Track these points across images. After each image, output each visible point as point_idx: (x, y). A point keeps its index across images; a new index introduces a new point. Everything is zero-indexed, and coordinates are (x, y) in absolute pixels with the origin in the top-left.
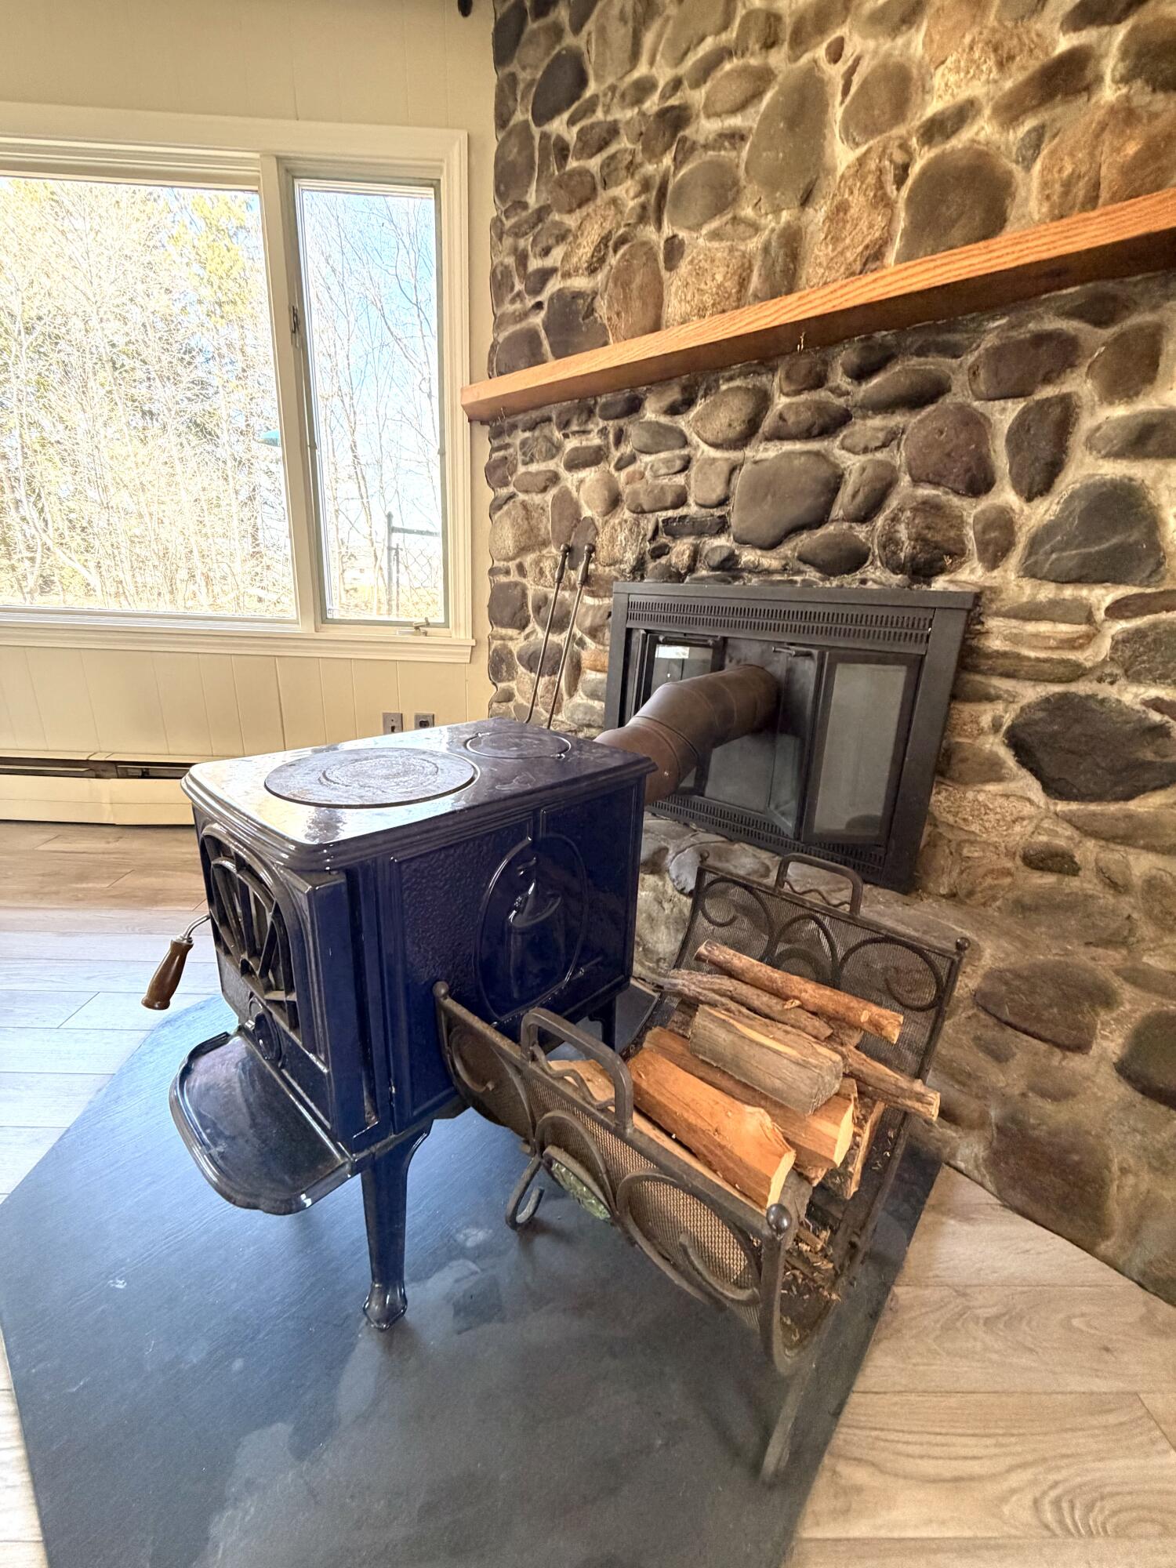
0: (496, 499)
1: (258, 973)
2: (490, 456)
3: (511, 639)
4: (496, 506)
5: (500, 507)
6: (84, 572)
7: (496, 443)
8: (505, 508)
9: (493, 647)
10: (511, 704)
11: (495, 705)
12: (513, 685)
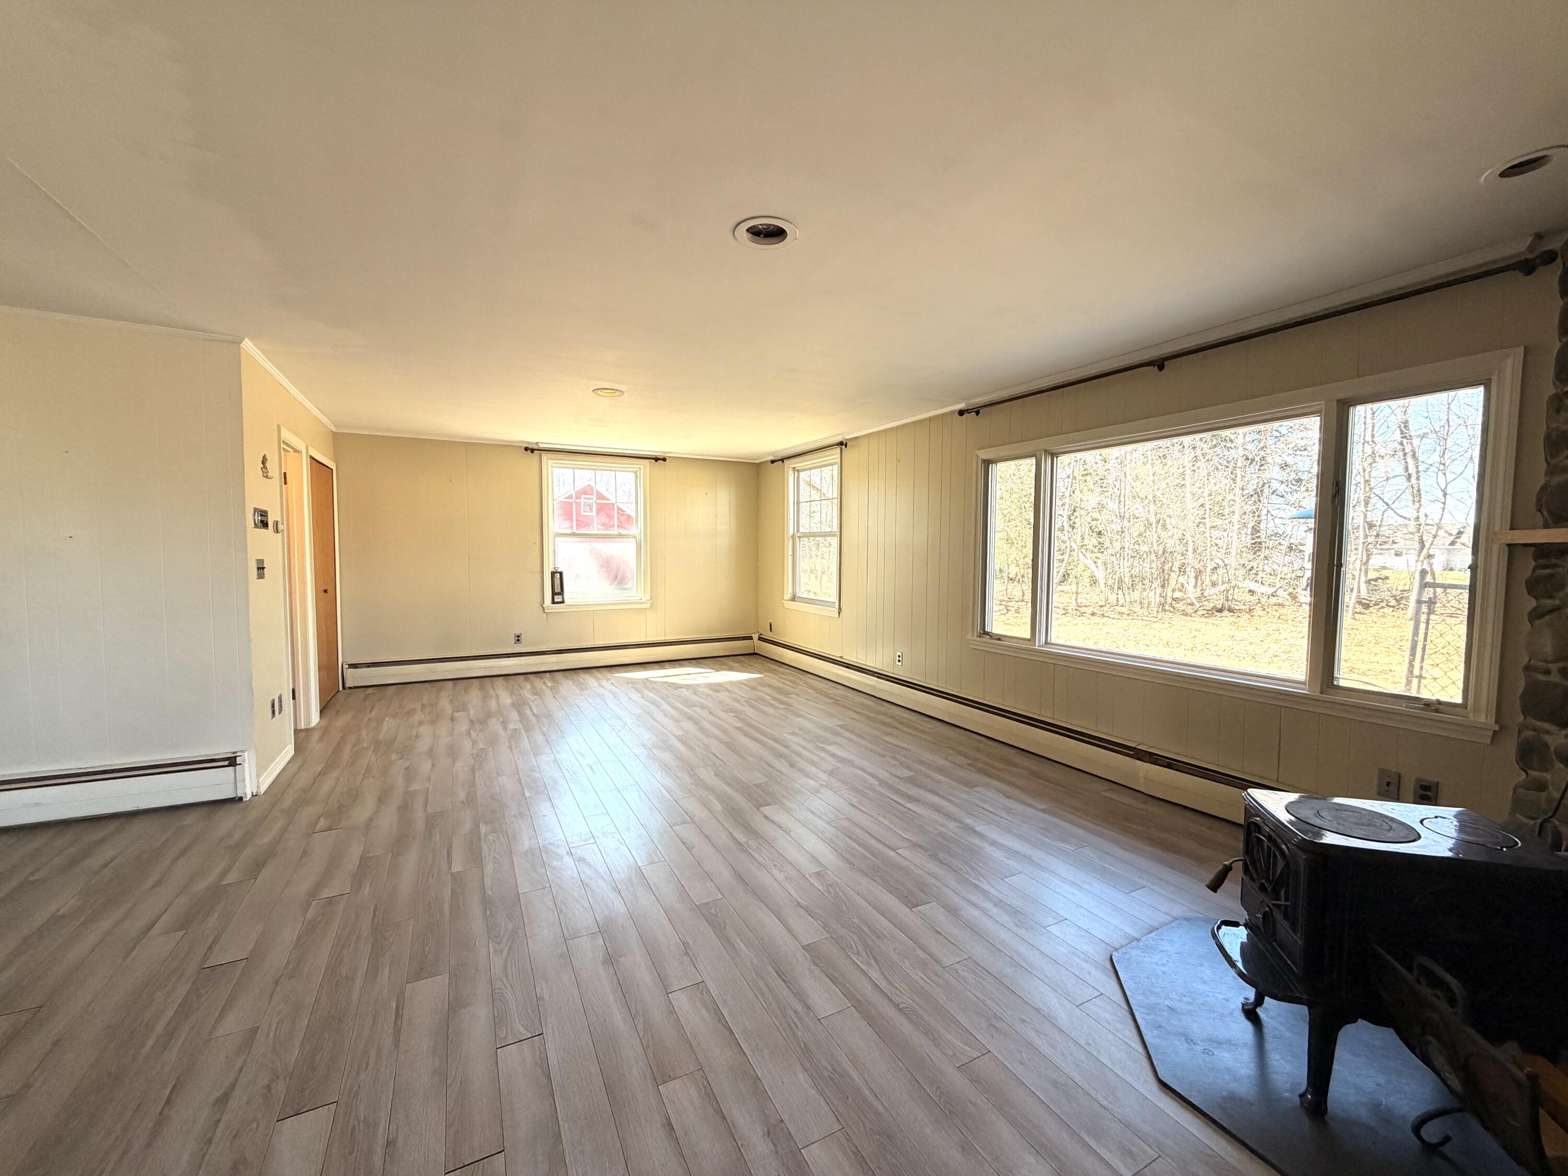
0: (1535, 608)
1: (1269, 890)
2: (1534, 571)
3: (1548, 732)
4: (1535, 615)
5: (1541, 616)
6: (1093, 567)
7: (1541, 562)
8: (1547, 618)
9: (1523, 735)
10: (1544, 795)
11: (1521, 790)
12: (1547, 776)
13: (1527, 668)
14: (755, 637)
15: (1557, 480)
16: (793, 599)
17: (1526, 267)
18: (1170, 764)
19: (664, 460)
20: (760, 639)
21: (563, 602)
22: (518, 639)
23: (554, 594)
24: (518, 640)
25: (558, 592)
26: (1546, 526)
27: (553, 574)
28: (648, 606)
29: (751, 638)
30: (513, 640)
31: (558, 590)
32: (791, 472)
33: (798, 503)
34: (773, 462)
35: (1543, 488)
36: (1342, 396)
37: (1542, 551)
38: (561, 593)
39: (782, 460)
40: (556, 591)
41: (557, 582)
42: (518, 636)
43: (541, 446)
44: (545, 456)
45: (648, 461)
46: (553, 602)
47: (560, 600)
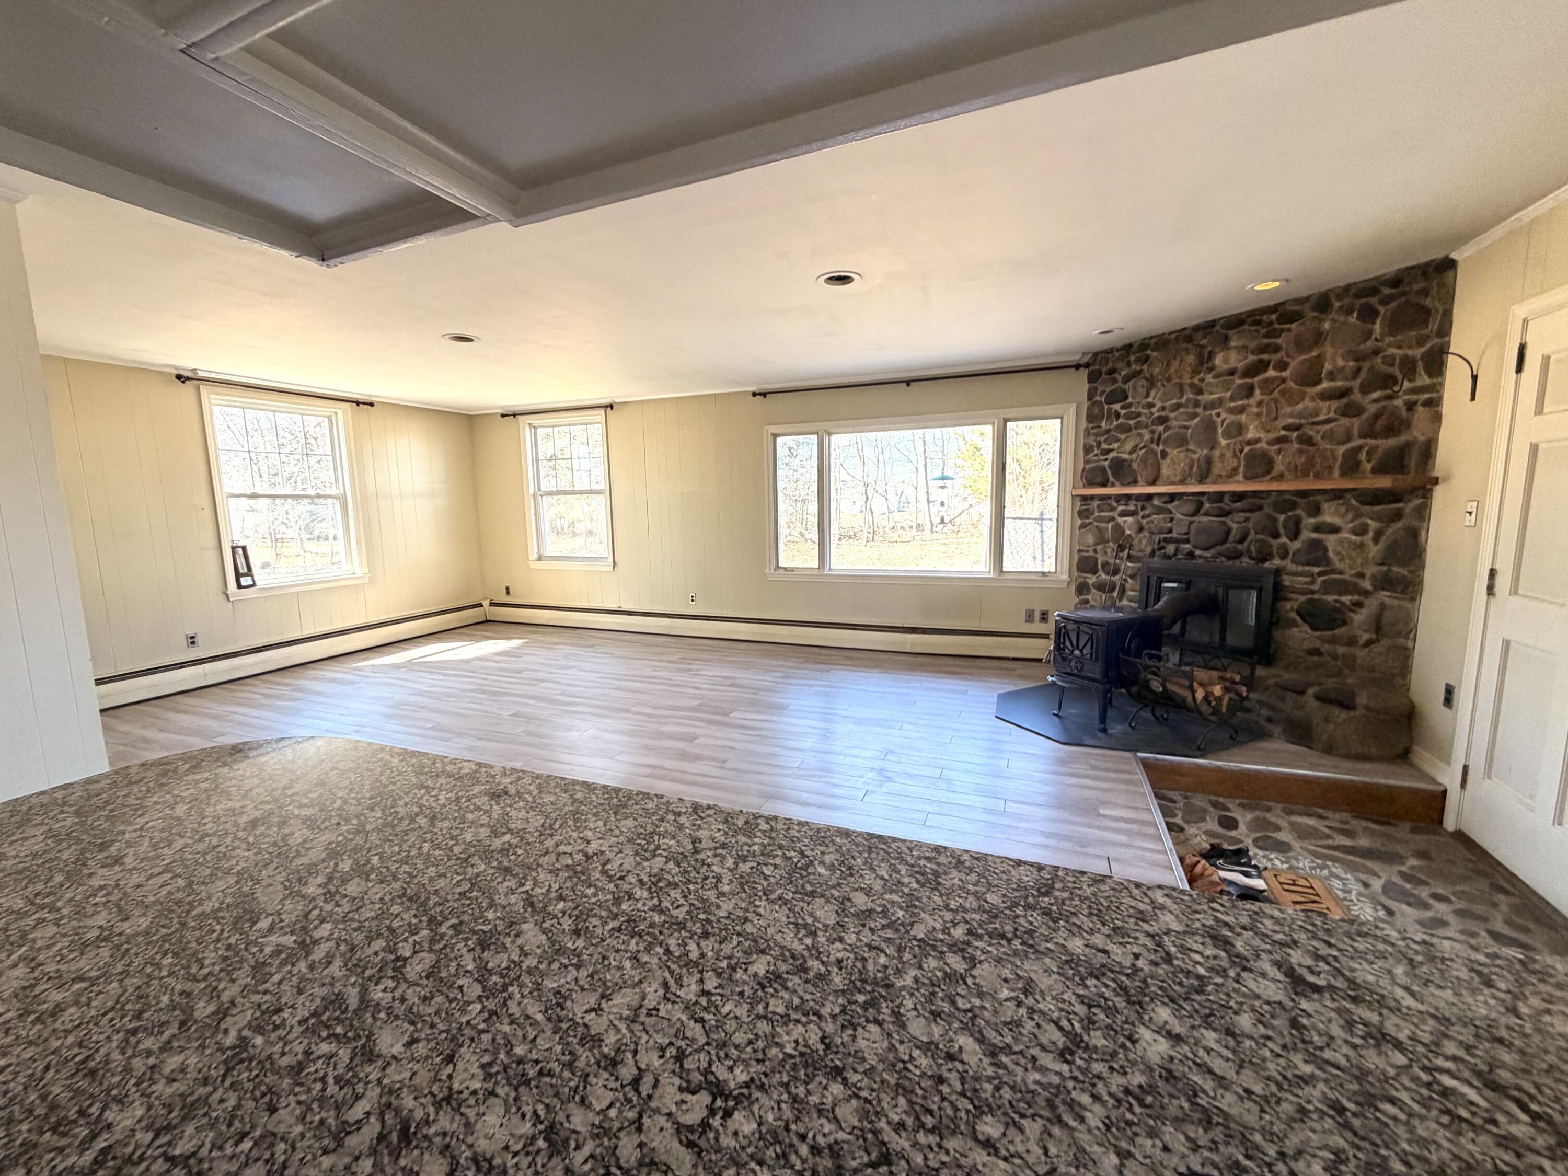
0: (1083, 523)
2: (1080, 507)
3: (1089, 578)
4: (1083, 527)
5: (1085, 527)
7: (1084, 506)
8: (1088, 528)
9: (1079, 581)
11: (1079, 605)
12: (1089, 596)
13: (1079, 551)
14: (486, 603)
15: (1088, 466)
16: (540, 558)
17: (1077, 367)
18: (913, 630)
19: (371, 404)
20: (492, 604)
21: (254, 585)
22: (192, 641)
23: (238, 576)
24: (193, 643)
25: (244, 572)
26: (1084, 486)
27: (233, 548)
28: (366, 580)
29: (481, 605)
30: (184, 642)
31: (243, 569)
32: (527, 429)
33: (537, 461)
34: (503, 416)
35: (1084, 470)
36: (1006, 416)
37: (1085, 498)
38: (249, 573)
39: (514, 415)
40: (241, 571)
41: (241, 561)
42: (192, 638)
43: (201, 374)
44: (204, 390)
45: (348, 404)
46: (240, 586)
47: (250, 582)
